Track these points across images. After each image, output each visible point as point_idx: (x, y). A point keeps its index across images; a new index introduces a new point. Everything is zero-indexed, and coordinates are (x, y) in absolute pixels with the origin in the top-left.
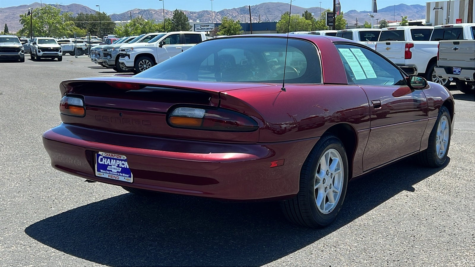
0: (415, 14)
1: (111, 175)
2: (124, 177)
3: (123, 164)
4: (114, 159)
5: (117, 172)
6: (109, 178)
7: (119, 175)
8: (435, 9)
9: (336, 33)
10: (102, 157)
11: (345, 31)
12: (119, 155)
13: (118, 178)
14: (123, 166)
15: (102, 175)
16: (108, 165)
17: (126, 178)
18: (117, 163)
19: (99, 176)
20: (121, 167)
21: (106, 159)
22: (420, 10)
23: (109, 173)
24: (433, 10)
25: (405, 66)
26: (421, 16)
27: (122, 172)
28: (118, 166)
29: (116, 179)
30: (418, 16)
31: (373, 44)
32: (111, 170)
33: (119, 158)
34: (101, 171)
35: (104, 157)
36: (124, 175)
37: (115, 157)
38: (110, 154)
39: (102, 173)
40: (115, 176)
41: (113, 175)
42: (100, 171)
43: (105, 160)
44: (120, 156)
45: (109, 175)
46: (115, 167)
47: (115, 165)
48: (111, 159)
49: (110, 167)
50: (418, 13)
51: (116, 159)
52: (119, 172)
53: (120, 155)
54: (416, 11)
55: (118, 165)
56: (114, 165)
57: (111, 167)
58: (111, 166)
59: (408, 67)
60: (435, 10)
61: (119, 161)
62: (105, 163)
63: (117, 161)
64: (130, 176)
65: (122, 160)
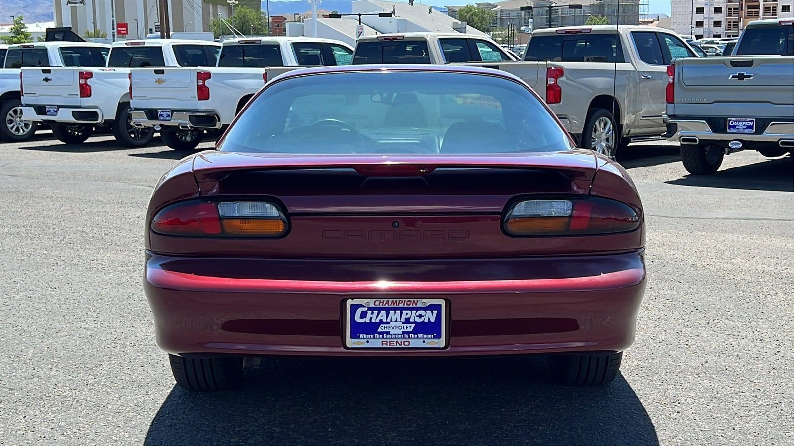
0: (21, 11)
1: (388, 341)
2: (422, 340)
3: (420, 316)
5: (404, 332)
6: (385, 346)
7: (409, 338)
8: (69, 3)
9: (7, 49)
10: (366, 309)
11: (28, 46)
12: (412, 300)
13: (406, 343)
14: (418, 320)
15: (363, 343)
16: (381, 322)
17: (426, 341)
18: (405, 316)
20: (415, 322)
21: (376, 312)
22: (30, 4)
23: (384, 338)
24: (67, 5)
25: (198, 112)
26: (34, 15)
27: (415, 331)
28: (407, 321)
29: (402, 346)
30: (28, 15)
31: (112, 72)
32: (388, 330)
33: (411, 306)
34: (361, 336)
35: (369, 309)
36: (420, 335)
37: (401, 305)
38: (388, 301)
40: (399, 341)
41: (395, 340)
42: (359, 337)
43: (372, 313)
44: (414, 301)
45: (382, 342)
46: (399, 324)
47: (399, 320)
48: (388, 310)
49: (385, 325)
50: (27, 9)
51: (402, 309)
52: (408, 333)
53: (416, 300)
54: (23, 6)
55: (406, 319)
56: (396, 321)
57: (388, 325)
58: (389, 323)
59: (204, 114)
60: (71, 5)
61: (409, 312)
62: (373, 320)
63: (405, 312)
64: (439, 336)
65: (417, 309)
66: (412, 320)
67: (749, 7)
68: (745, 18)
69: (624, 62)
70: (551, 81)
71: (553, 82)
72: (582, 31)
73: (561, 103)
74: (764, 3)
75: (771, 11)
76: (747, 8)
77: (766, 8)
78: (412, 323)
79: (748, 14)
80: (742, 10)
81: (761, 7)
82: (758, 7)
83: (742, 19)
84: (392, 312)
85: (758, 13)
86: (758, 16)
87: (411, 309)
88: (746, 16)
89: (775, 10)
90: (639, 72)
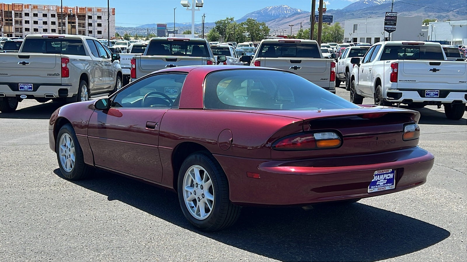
1: (380, 188)
2: (389, 186)
3: (389, 176)
4: (382, 174)
5: (384, 184)
6: (379, 190)
7: (385, 186)
14: (388, 178)
15: (372, 190)
16: (378, 180)
17: (390, 186)
18: (384, 177)
19: (370, 192)
21: (377, 176)
23: (378, 187)
29: (384, 190)
33: (386, 172)
36: (388, 184)
37: (384, 172)
38: (380, 171)
39: (373, 189)
40: (383, 187)
42: (371, 188)
44: (387, 170)
46: (383, 180)
48: (380, 175)
52: (385, 184)
58: (380, 180)
61: (385, 175)
62: (376, 180)
63: (384, 175)
64: (393, 184)
65: (388, 173)
66: (386, 178)
67: (6, 20)
68: (4, 26)
69: (86, 55)
70: (64, 66)
71: (65, 66)
72: (59, 37)
73: (69, 77)
74: (15, 18)
75: (19, 23)
76: (5, 21)
77: (16, 21)
78: (386, 179)
79: (6, 23)
80: (2, 21)
81: (13, 20)
82: (12, 20)
83: (3, 26)
84: (381, 176)
85: (12, 24)
86: (12, 25)
87: (386, 174)
88: (5, 25)
89: (21, 23)
90: (93, 61)
